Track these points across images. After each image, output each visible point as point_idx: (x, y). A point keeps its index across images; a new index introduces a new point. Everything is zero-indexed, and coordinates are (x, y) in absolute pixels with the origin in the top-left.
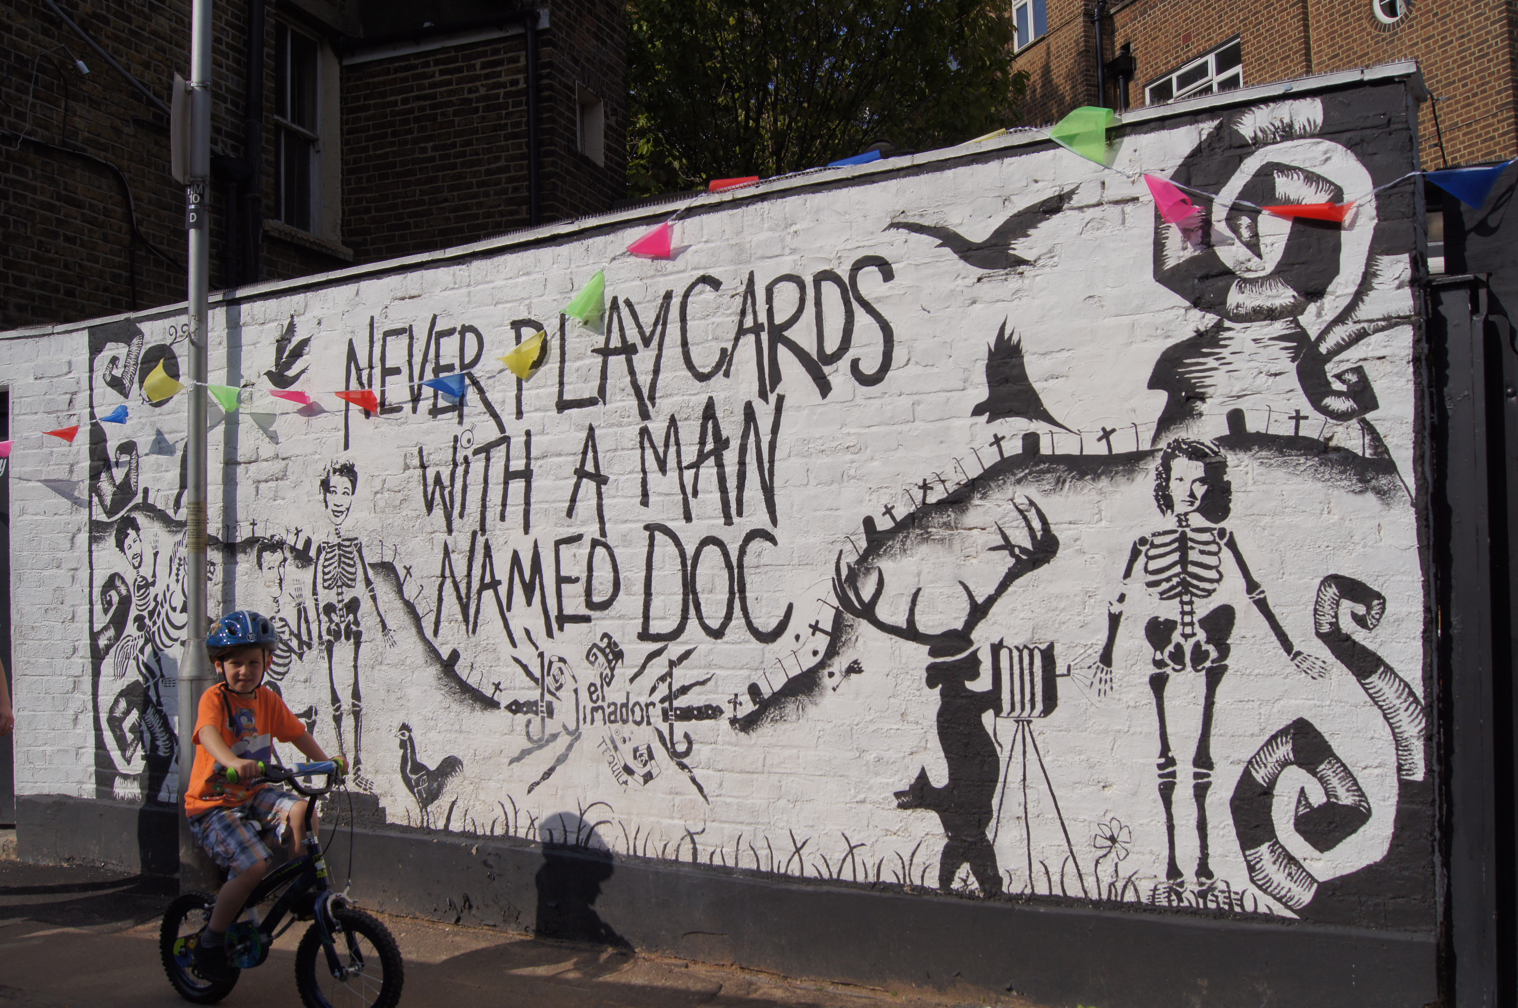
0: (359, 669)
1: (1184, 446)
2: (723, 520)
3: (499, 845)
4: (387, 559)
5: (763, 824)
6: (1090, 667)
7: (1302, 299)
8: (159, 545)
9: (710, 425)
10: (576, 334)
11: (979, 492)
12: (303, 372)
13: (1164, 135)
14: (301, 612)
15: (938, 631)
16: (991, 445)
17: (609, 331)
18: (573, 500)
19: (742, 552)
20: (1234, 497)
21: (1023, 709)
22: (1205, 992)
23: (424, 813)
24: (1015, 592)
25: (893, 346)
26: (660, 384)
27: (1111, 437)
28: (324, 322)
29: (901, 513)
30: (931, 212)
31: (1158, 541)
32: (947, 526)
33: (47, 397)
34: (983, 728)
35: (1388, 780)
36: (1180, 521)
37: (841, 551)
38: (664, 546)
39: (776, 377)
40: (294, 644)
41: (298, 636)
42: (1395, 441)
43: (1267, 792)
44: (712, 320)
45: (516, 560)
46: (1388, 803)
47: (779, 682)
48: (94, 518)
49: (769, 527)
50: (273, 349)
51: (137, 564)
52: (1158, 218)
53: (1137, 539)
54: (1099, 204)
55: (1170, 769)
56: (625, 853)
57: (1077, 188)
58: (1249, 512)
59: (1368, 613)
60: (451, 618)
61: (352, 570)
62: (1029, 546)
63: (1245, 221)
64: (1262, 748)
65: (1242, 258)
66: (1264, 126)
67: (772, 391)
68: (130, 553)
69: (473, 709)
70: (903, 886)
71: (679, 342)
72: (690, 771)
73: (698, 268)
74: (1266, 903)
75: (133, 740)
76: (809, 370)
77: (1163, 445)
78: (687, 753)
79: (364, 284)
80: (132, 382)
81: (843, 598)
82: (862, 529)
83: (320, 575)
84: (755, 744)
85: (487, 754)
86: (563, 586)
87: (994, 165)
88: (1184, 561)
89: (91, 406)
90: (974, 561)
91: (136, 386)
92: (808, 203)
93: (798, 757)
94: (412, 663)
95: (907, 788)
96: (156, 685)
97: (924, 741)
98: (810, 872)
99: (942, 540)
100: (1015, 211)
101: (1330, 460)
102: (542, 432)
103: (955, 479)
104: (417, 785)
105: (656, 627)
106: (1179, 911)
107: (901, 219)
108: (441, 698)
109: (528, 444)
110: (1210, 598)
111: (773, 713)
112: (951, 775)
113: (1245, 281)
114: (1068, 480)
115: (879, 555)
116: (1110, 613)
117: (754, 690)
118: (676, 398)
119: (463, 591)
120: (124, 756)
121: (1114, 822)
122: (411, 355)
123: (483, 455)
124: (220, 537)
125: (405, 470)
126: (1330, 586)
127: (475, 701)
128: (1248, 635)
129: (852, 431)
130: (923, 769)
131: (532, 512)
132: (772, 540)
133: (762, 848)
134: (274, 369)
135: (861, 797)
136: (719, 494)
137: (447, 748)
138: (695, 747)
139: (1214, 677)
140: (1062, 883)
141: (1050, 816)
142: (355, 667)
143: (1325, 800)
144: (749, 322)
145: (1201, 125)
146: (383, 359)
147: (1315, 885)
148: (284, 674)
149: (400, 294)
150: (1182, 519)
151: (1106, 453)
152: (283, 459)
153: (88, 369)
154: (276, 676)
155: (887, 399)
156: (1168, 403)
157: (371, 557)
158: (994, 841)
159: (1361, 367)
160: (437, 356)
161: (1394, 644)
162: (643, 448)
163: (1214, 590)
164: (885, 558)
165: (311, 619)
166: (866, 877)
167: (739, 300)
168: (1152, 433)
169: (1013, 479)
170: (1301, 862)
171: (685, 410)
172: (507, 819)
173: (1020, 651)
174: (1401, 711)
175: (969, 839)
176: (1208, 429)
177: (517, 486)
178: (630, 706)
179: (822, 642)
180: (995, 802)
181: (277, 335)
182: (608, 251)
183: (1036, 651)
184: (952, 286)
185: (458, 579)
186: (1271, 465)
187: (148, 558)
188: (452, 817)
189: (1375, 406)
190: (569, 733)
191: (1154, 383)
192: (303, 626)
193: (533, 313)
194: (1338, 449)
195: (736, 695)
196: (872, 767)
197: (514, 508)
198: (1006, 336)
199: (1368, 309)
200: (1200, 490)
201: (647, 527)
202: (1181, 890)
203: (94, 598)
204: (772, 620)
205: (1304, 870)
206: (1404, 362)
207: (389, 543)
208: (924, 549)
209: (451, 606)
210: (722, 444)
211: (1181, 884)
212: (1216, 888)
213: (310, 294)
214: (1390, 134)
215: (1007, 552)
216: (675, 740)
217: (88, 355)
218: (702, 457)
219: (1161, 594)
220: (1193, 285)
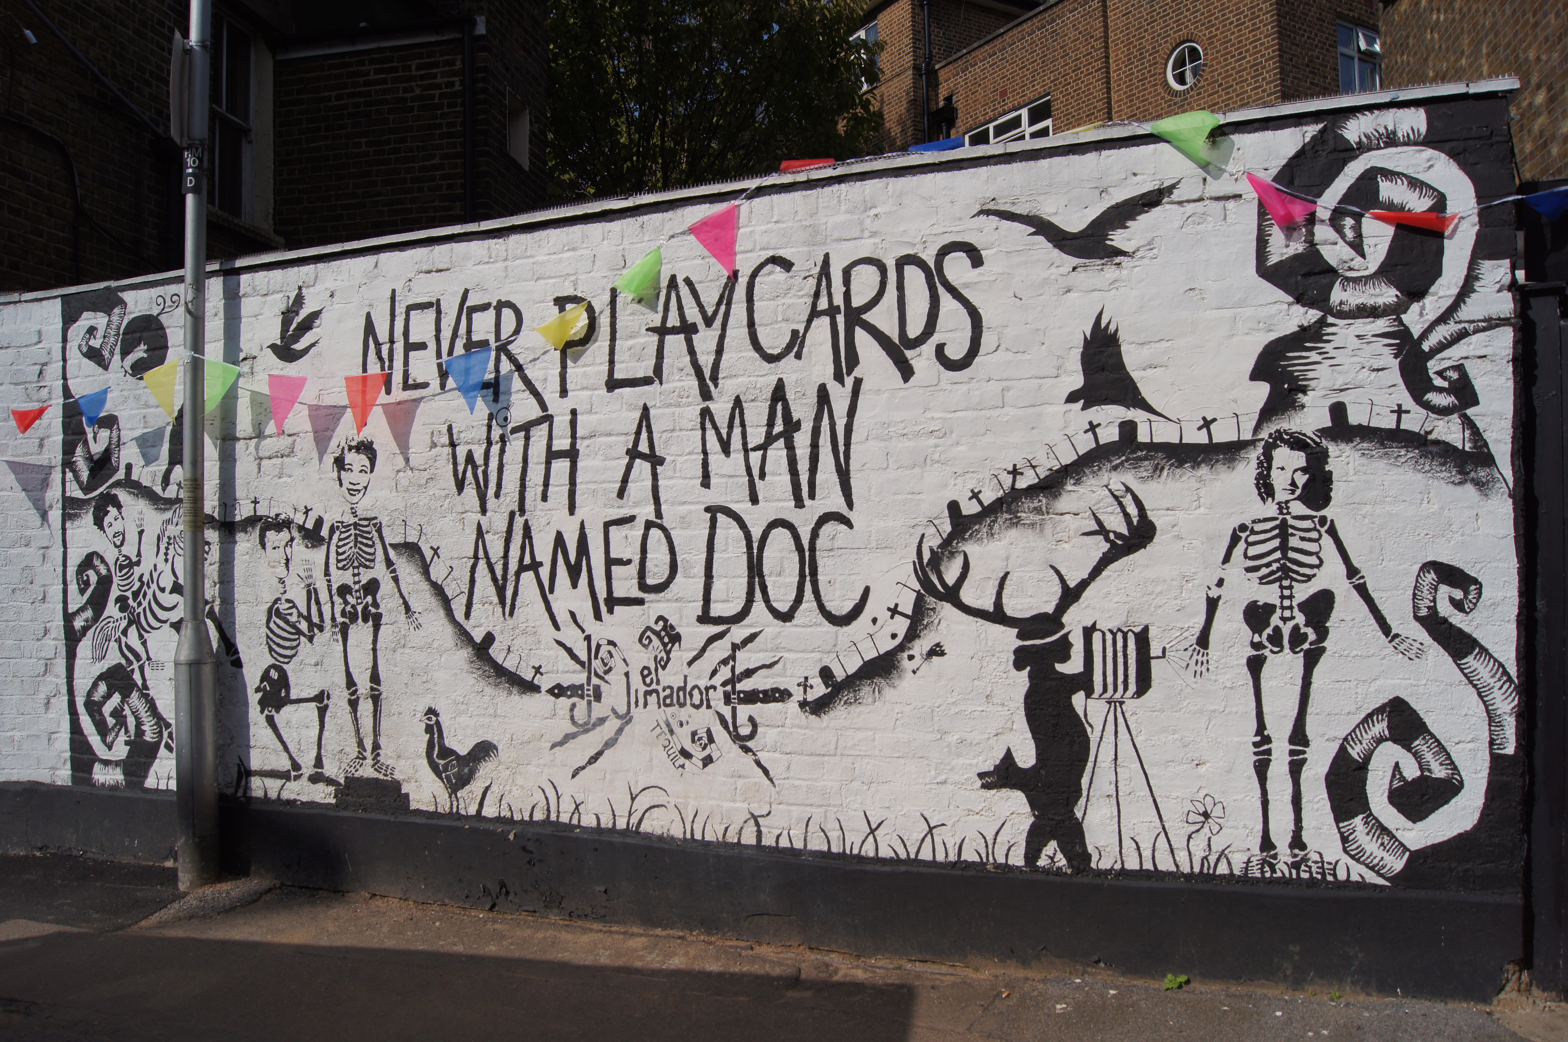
0: (379, 652)
1: (1286, 437)
2: (793, 503)
3: (540, 830)
4: (410, 539)
5: (834, 806)
6: (1186, 650)
7: (1405, 299)
8: (144, 523)
9: (779, 407)
10: (629, 312)
11: (1072, 478)
12: (313, 345)
13: (1268, 135)
14: (311, 593)
15: (1027, 615)
16: (1086, 432)
17: (666, 309)
18: (625, 480)
19: (815, 534)
20: (1334, 486)
21: (1115, 690)
22: (1296, 958)
23: (454, 798)
24: (1110, 576)
25: (981, 332)
26: (723, 364)
27: (1212, 427)
28: (337, 294)
29: (988, 497)
30: (1024, 200)
31: (1258, 527)
32: (1038, 511)
33: (14, 367)
34: (1073, 709)
35: (1480, 754)
36: (1280, 509)
37: (923, 535)
38: (726, 527)
39: (853, 360)
40: (304, 626)
41: (308, 618)
42: (1494, 435)
43: (1362, 767)
44: (780, 301)
45: (560, 541)
46: (1480, 775)
47: (853, 665)
48: (68, 494)
49: (844, 510)
50: (278, 321)
51: (118, 543)
52: (1262, 214)
53: (1236, 525)
54: (1200, 199)
55: (1266, 747)
56: (681, 836)
57: (1178, 182)
58: (1350, 501)
59: (1466, 597)
60: (485, 600)
61: (371, 550)
62: (1125, 531)
63: (1349, 222)
64: (1358, 726)
65: (1345, 258)
66: (1368, 132)
67: (849, 374)
68: (110, 532)
69: (510, 693)
70: (986, 864)
71: (745, 322)
72: (755, 755)
73: (767, 249)
74: (1358, 872)
75: (115, 725)
76: (889, 354)
77: (1264, 435)
78: (752, 736)
79: (384, 257)
80: (112, 353)
81: (925, 582)
82: (946, 513)
83: (333, 555)
84: (827, 727)
85: (525, 739)
86: (614, 568)
87: (1091, 157)
88: (1284, 547)
89: (65, 378)
90: (1066, 546)
91: (117, 357)
92: (890, 187)
93: (874, 740)
94: (440, 646)
95: (992, 769)
96: (142, 668)
97: (1010, 723)
98: (885, 852)
99: (1033, 525)
100: (1113, 203)
101: (1431, 453)
102: (590, 412)
103: (1046, 465)
104: (446, 769)
105: (716, 610)
106: (1272, 881)
107: (992, 206)
108: (473, 681)
109: (573, 424)
110: (1310, 583)
111: (847, 695)
112: (1038, 755)
113: (1348, 279)
114: (1167, 468)
115: (964, 539)
116: (1208, 597)
117: (826, 673)
118: (740, 379)
119: (499, 573)
120: (104, 741)
121: (1208, 798)
122: (438, 330)
123: (522, 434)
124: (216, 515)
125: (431, 448)
126: (1429, 572)
127: (512, 685)
128: (1348, 619)
129: (936, 415)
130: (1009, 750)
131: (578, 493)
132: (848, 523)
133: (834, 830)
134: (279, 342)
135: (942, 778)
136: (789, 477)
137: (479, 733)
138: (760, 730)
139: (1312, 659)
140: (1153, 858)
141: (1142, 794)
142: (374, 650)
143: (1418, 773)
144: (823, 304)
145: (1305, 128)
146: (406, 333)
147: (1407, 854)
148: (291, 657)
149: (425, 268)
150: (1283, 507)
151: (1207, 441)
152: (290, 435)
153: (60, 339)
154: (282, 659)
155: (974, 384)
156: (1270, 394)
157: (391, 537)
158: (1083, 818)
159: (1462, 365)
160: (469, 331)
161: (1489, 626)
162: (703, 429)
163: (1314, 575)
164: (971, 542)
165: (322, 601)
166: (947, 856)
167: (812, 282)
168: (1254, 423)
169: (1109, 466)
170: (1394, 832)
171: (752, 391)
172: (548, 803)
173: (1114, 635)
174: (1495, 690)
175: (1057, 818)
176: (1310, 421)
177: (561, 467)
178: (688, 689)
179: (901, 626)
180: (1085, 781)
181: (283, 307)
182: (666, 229)
183: (1130, 634)
184: (1046, 274)
185: (493, 561)
186: (1372, 456)
187: (132, 537)
188: (485, 803)
189: (1475, 402)
190: (618, 717)
191: (1257, 375)
192: (314, 608)
193: (580, 289)
194: (1437, 442)
195: (806, 678)
196: (954, 749)
197: (557, 489)
198: (1103, 326)
199: (1471, 310)
200: (1301, 479)
201: (708, 509)
202: (1274, 862)
203: (69, 578)
204: (846, 603)
205: (1397, 840)
206: (1505, 361)
207: (413, 523)
208: (1013, 533)
209: (485, 587)
210: (792, 426)
211: (1275, 857)
212: (1308, 860)
213: (320, 266)
214: (1492, 145)
215: (1101, 537)
216: (739, 723)
217: (60, 325)
218: (770, 439)
219: (1261, 579)
220: (1297, 282)
